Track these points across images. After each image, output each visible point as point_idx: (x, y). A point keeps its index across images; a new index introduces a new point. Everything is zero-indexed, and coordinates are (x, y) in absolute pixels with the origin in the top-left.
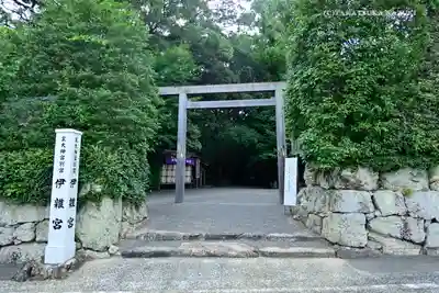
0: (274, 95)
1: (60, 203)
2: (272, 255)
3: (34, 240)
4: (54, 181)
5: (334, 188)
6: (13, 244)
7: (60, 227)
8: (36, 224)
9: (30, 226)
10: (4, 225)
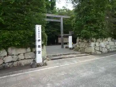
3: (25, 59)
4: (37, 40)
5: (88, 42)
6: (18, 60)
7: (40, 53)
8: (24, 54)
9: (22, 54)
10: (13, 55)
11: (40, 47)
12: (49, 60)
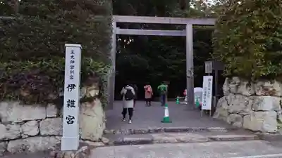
0: (185, 29)
1: (71, 104)
2: (221, 140)
3: (39, 135)
4: (66, 86)
6: (20, 138)
7: (73, 122)
8: (39, 121)
9: (34, 123)
10: (11, 122)
11: (73, 106)
12: (107, 144)
